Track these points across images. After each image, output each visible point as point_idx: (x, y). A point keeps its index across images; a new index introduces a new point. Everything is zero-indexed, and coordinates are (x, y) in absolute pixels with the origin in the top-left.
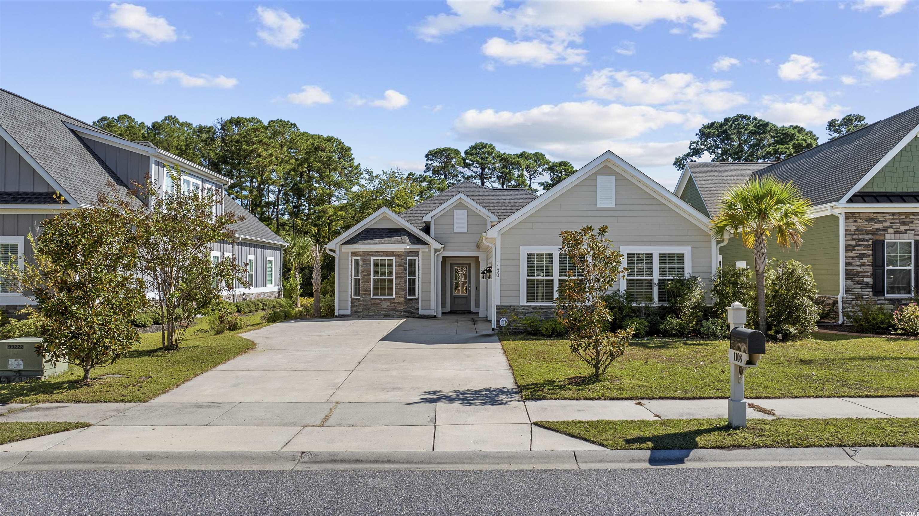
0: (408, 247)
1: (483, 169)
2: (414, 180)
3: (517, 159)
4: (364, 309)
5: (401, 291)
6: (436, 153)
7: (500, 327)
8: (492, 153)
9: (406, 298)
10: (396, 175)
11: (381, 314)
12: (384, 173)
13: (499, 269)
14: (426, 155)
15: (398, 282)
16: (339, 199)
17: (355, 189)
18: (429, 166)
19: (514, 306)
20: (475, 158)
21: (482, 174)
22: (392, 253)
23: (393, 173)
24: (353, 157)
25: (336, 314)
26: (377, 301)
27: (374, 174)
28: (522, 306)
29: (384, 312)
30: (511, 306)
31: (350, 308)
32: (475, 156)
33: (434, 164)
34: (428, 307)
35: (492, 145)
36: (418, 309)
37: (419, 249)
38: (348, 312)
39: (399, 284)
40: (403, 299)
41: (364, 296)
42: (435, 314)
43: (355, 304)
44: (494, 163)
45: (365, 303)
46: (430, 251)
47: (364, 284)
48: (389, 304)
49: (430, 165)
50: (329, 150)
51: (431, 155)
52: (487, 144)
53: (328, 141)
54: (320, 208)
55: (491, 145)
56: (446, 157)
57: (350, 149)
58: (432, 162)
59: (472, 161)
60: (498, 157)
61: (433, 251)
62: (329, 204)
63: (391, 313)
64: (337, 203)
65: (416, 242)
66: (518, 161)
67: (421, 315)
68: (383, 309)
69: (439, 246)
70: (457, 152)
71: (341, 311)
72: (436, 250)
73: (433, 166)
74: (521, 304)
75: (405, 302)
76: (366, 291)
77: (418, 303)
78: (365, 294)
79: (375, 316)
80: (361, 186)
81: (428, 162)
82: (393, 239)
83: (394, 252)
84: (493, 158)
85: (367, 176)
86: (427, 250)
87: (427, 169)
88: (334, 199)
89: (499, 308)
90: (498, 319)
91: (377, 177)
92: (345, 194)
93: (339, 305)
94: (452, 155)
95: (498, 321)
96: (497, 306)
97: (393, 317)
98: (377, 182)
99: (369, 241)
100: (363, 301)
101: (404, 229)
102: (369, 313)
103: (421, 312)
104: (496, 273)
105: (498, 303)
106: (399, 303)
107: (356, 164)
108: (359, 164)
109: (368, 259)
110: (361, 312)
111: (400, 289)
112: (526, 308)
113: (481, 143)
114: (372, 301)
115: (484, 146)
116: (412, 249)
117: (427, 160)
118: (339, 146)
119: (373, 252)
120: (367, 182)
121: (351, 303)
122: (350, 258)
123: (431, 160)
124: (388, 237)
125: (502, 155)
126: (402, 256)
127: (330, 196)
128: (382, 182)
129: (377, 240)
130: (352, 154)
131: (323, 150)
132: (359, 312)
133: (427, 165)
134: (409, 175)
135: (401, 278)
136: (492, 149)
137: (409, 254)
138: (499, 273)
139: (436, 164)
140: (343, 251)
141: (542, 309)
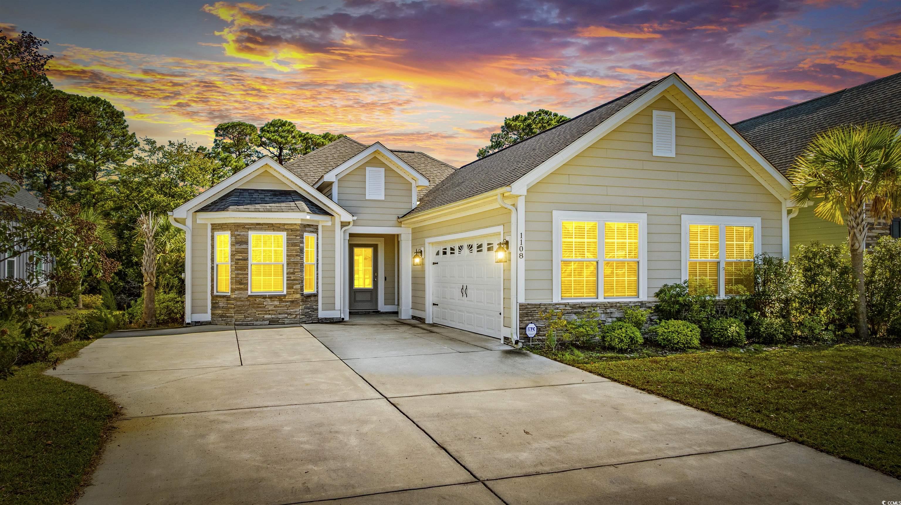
0: (308, 217)
1: (281, 149)
2: (206, 155)
3: (322, 140)
4: (238, 312)
5: (297, 284)
6: (228, 127)
7: (527, 338)
8: (292, 132)
9: (302, 295)
10: (185, 148)
11: (264, 320)
12: (171, 144)
13: (523, 245)
14: (216, 129)
15: (292, 271)
16: (108, 173)
17: (130, 162)
18: (218, 142)
19: (545, 305)
20: (273, 136)
21: (280, 154)
22: (282, 227)
23: (181, 145)
24: (126, 124)
25: (188, 320)
26: (258, 300)
27: (158, 145)
28: (556, 304)
29: (270, 316)
30: (540, 305)
31: (209, 311)
32: (273, 134)
33: (225, 141)
34: (331, 306)
35: (292, 123)
36: (317, 309)
37: (318, 221)
38: (207, 317)
39: (293, 273)
40: (298, 296)
41: (237, 292)
42: (342, 317)
43: (221, 304)
44: (295, 143)
45: (239, 303)
46: (334, 224)
47: (238, 274)
48: (276, 303)
49: (220, 141)
50: (95, 114)
51: (222, 129)
52: (286, 122)
53: (94, 102)
54: (84, 183)
55: (290, 124)
56: (239, 133)
57: (122, 114)
58: (222, 138)
59: (269, 139)
60: (300, 136)
61: (338, 226)
62: (95, 179)
63: (280, 316)
64: (104, 179)
65: (317, 211)
66: (323, 142)
67: (322, 319)
68: (267, 312)
69: (346, 217)
70: (253, 128)
71: (194, 315)
72: (344, 224)
73: (223, 143)
74: (555, 301)
75: (303, 301)
76: (241, 284)
77: (317, 301)
78: (239, 289)
79: (255, 323)
80: (139, 159)
81: (217, 138)
82: (283, 205)
83: (284, 224)
84: (294, 137)
85: (147, 147)
86: (329, 224)
87: (216, 145)
88: (100, 174)
89: (522, 307)
90: (523, 326)
91: (161, 148)
92: (115, 168)
93: (193, 307)
94: (248, 131)
95: (523, 329)
96: (521, 305)
97: (284, 324)
98: (161, 155)
99: (245, 207)
100: (235, 299)
101: (295, 192)
102: (245, 317)
103: (322, 314)
104: (519, 252)
105: (522, 300)
106: (292, 302)
107: (130, 133)
108: (134, 133)
109: (244, 235)
110: (232, 317)
111: (294, 280)
112: (562, 307)
113: (279, 120)
114: (251, 299)
115: (283, 124)
116: (313, 221)
117: (217, 135)
118: (108, 110)
119: (252, 224)
120: (146, 154)
121: (212, 303)
122: (209, 234)
123: (221, 136)
124: (274, 202)
125: (305, 135)
126: (297, 230)
127: (94, 171)
128: (167, 155)
129: (258, 206)
130: (125, 121)
131: (87, 113)
132: (228, 317)
133: (216, 141)
134: (199, 149)
135: (296, 263)
136: (292, 127)
137: (307, 229)
138: (523, 252)
139: (228, 141)
140: (198, 221)
141: (584, 308)
